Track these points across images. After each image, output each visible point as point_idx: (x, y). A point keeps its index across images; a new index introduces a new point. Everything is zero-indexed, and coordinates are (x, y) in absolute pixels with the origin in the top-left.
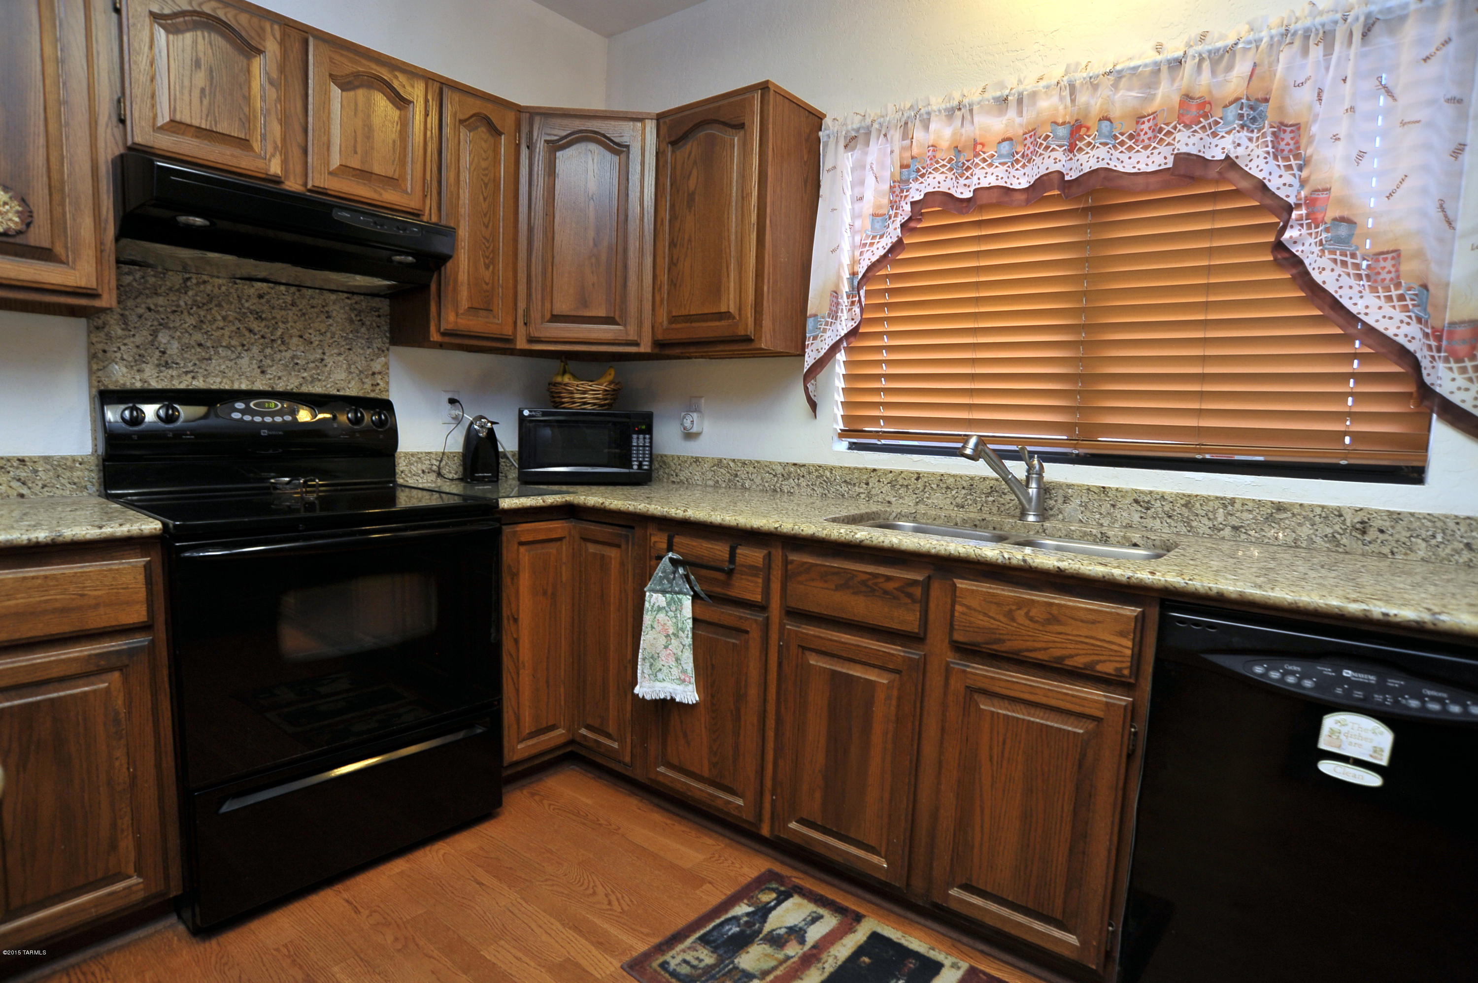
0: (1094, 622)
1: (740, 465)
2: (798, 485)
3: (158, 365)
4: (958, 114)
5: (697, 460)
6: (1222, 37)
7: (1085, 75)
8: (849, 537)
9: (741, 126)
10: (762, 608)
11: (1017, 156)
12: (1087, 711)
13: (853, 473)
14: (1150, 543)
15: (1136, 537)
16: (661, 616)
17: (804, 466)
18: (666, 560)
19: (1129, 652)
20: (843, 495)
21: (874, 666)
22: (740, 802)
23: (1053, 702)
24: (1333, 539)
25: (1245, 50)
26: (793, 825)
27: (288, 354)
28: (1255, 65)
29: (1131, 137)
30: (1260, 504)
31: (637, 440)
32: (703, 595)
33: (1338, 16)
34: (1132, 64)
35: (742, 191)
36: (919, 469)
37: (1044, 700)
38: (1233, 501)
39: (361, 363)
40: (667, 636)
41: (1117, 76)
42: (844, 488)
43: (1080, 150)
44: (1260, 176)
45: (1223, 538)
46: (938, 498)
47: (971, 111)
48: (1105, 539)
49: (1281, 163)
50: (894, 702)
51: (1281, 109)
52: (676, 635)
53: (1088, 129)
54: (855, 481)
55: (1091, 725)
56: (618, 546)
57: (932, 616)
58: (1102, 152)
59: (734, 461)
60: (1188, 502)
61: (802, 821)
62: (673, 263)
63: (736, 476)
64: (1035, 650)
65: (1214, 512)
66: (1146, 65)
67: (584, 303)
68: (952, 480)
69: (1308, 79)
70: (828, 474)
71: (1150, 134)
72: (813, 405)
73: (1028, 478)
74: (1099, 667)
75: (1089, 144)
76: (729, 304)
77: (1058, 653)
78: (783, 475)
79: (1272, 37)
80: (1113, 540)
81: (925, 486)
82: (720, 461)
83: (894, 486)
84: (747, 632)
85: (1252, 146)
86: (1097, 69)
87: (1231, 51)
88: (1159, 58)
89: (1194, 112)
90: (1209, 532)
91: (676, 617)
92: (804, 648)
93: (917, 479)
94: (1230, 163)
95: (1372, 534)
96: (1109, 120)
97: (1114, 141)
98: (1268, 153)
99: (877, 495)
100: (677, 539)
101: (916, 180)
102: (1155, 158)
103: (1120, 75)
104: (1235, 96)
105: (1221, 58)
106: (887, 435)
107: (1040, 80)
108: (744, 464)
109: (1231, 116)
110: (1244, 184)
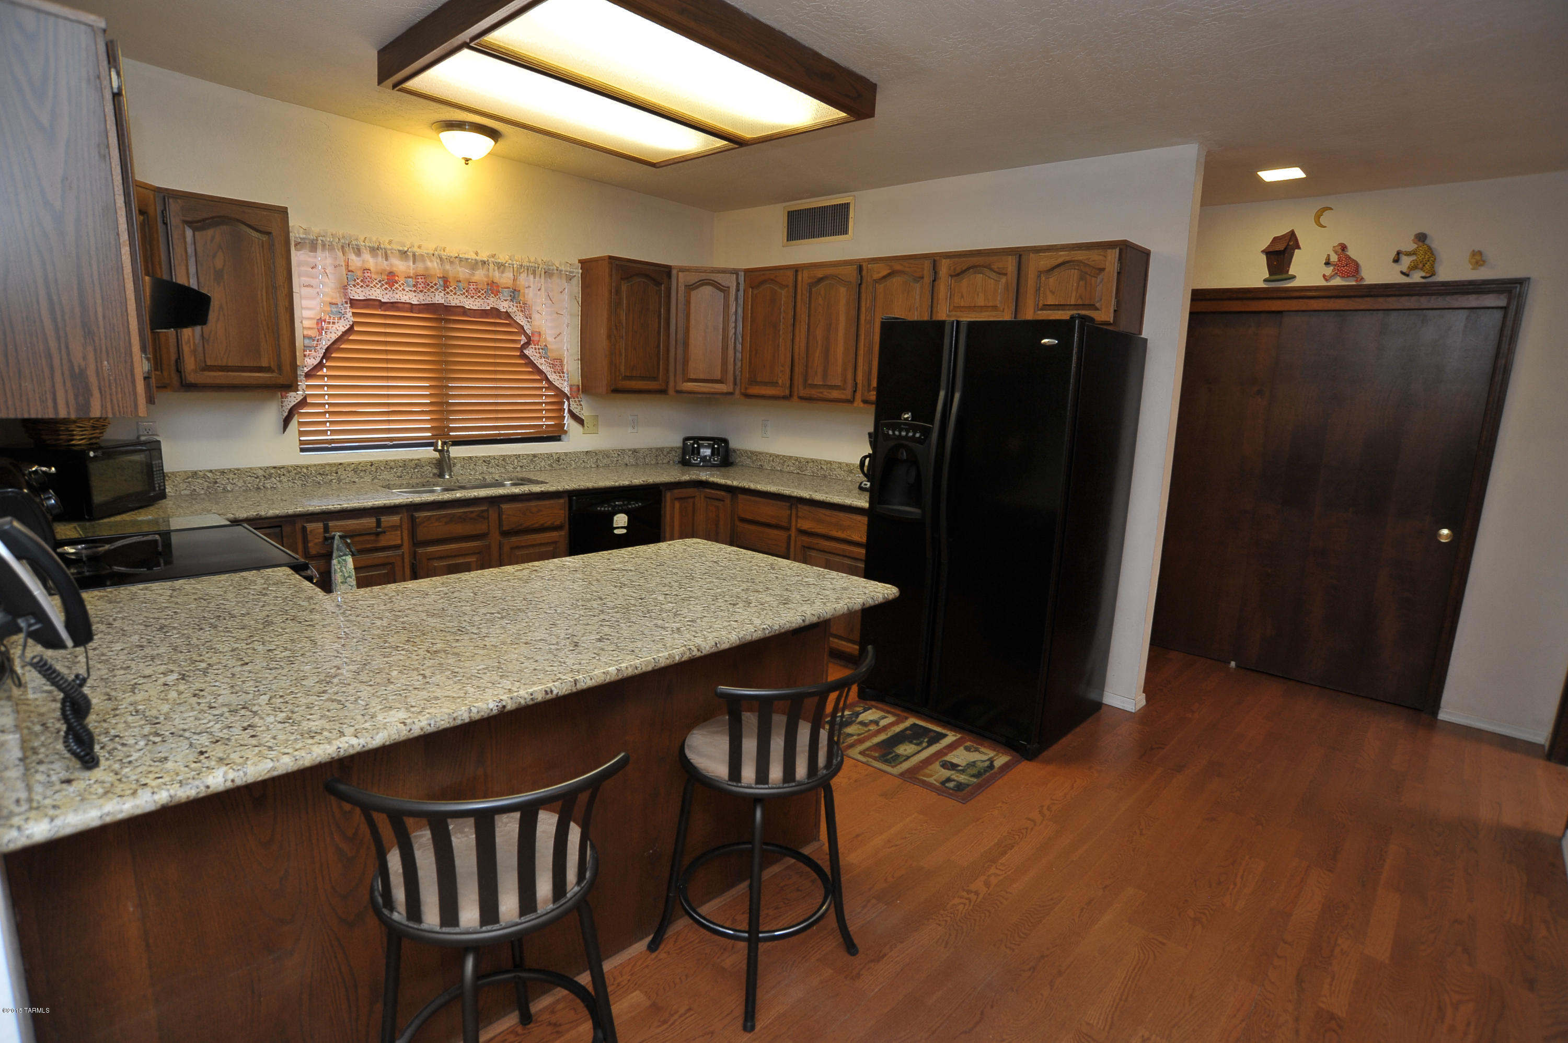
0: (552, 507)
1: (219, 474)
2: (280, 481)
4: (378, 252)
6: (501, 257)
7: (445, 254)
11: (417, 289)
13: (325, 468)
17: (283, 467)
19: (562, 516)
20: (319, 483)
24: (551, 465)
25: (509, 266)
28: (513, 274)
29: (467, 291)
30: (528, 455)
32: (357, 553)
34: (467, 256)
36: (372, 459)
42: (319, 478)
43: (449, 293)
44: (522, 324)
47: (386, 253)
49: (522, 315)
51: (523, 296)
53: (452, 283)
54: (327, 472)
57: (491, 524)
58: (462, 298)
59: (211, 471)
60: (504, 458)
63: (216, 483)
66: (471, 259)
69: (530, 287)
71: (474, 291)
75: (452, 291)
77: (542, 523)
78: (265, 477)
79: (517, 265)
81: (377, 469)
82: (196, 473)
83: (356, 472)
85: (515, 308)
86: (451, 253)
87: (504, 265)
88: (477, 258)
89: (494, 288)
93: (371, 465)
94: (507, 315)
95: (561, 461)
96: (460, 281)
97: (462, 293)
98: (520, 312)
99: (345, 479)
101: (354, 286)
102: (477, 303)
103: (461, 260)
104: (507, 286)
105: (501, 266)
106: (333, 441)
107: (420, 247)
108: (223, 472)
109: (506, 294)
110: (516, 326)
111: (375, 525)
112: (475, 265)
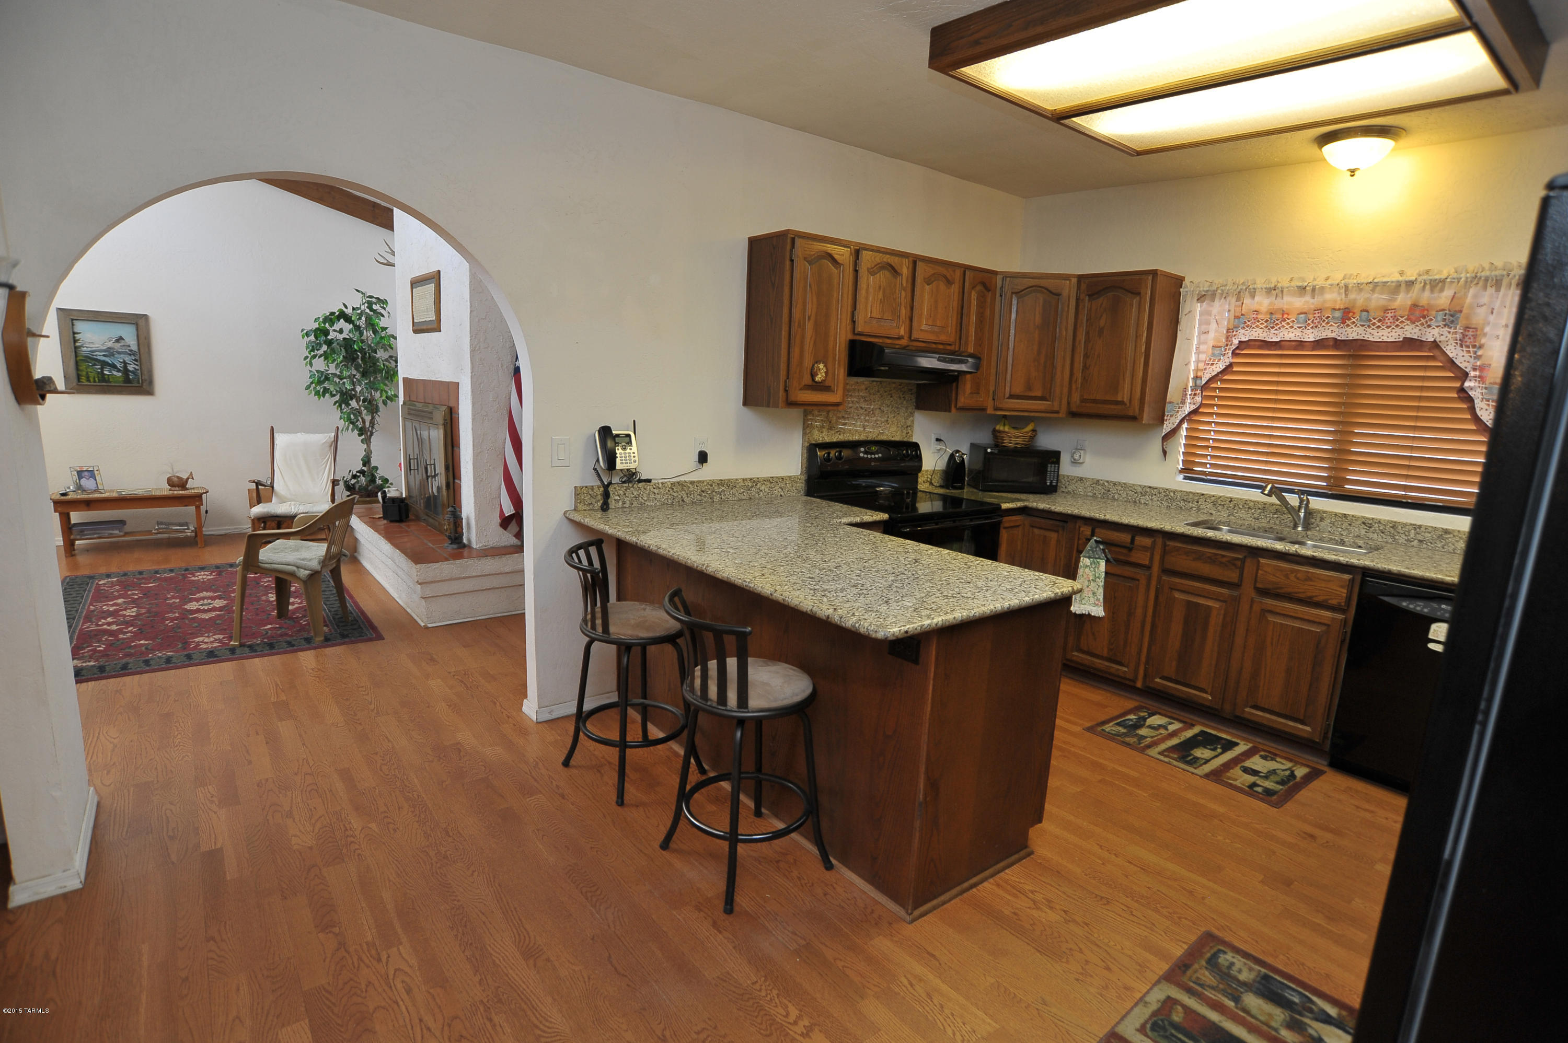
0: (1329, 581)
1: (1112, 484)
2: (1151, 500)
3: (829, 430)
4: (1274, 292)
5: (1081, 479)
6: (1440, 272)
7: (1355, 281)
8: (1204, 535)
9: (1139, 294)
10: (1149, 568)
11: (1309, 322)
12: (1322, 621)
14: (1369, 546)
15: (1361, 543)
16: (1087, 570)
17: (1156, 488)
18: (1092, 541)
19: (1345, 595)
21: (1212, 599)
22: (1126, 669)
23: (1306, 617)
25: (1451, 282)
26: (1158, 680)
27: (874, 419)
28: (1455, 293)
29: (1380, 321)
31: (1050, 468)
32: (1112, 560)
33: (1505, 273)
34: (1385, 280)
35: (1137, 332)
36: (1231, 496)
37: (1301, 616)
38: (1420, 527)
40: (1089, 581)
41: (1375, 286)
42: (1182, 503)
43: (1348, 325)
44: (1451, 355)
45: (1413, 546)
46: (1242, 514)
47: (1282, 291)
48: (1342, 543)
49: (1464, 349)
50: (1221, 617)
51: (1468, 317)
52: (1094, 581)
53: (1354, 313)
54: (1190, 500)
55: (1324, 628)
56: (1057, 532)
57: (1245, 575)
58: (1361, 330)
59: (1107, 482)
61: (1163, 678)
62: (1085, 368)
63: (1109, 491)
64: (1299, 593)
65: (1409, 532)
66: (1392, 282)
67: (1029, 387)
68: (1252, 503)
69: (1485, 304)
70: (1172, 494)
71: (1391, 320)
72: (1165, 453)
73: (1300, 507)
74: (1330, 602)
75: (1354, 322)
76: (1124, 395)
77: (1309, 594)
78: (1141, 493)
79: (1467, 278)
80: (1347, 543)
81: (1235, 506)
82: (1098, 481)
83: (1215, 504)
84: (1138, 580)
85: (1450, 336)
86: (1363, 279)
87: (1443, 281)
88: (1401, 279)
89: (1417, 314)
90: (1405, 542)
91: (1095, 571)
92: (1172, 589)
93: (1230, 502)
94: (1435, 345)
96: (1367, 311)
97: (1368, 323)
98: (1457, 343)
99: (1203, 509)
100: (1097, 530)
101: (1244, 328)
102: (1393, 334)
103: (1376, 285)
104: (1442, 307)
105: (1437, 285)
106: (1211, 474)
107: (1327, 279)
108: (1115, 484)
109: (1439, 318)
110: (1442, 358)
111: (1129, 540)
112: (1395, 288)
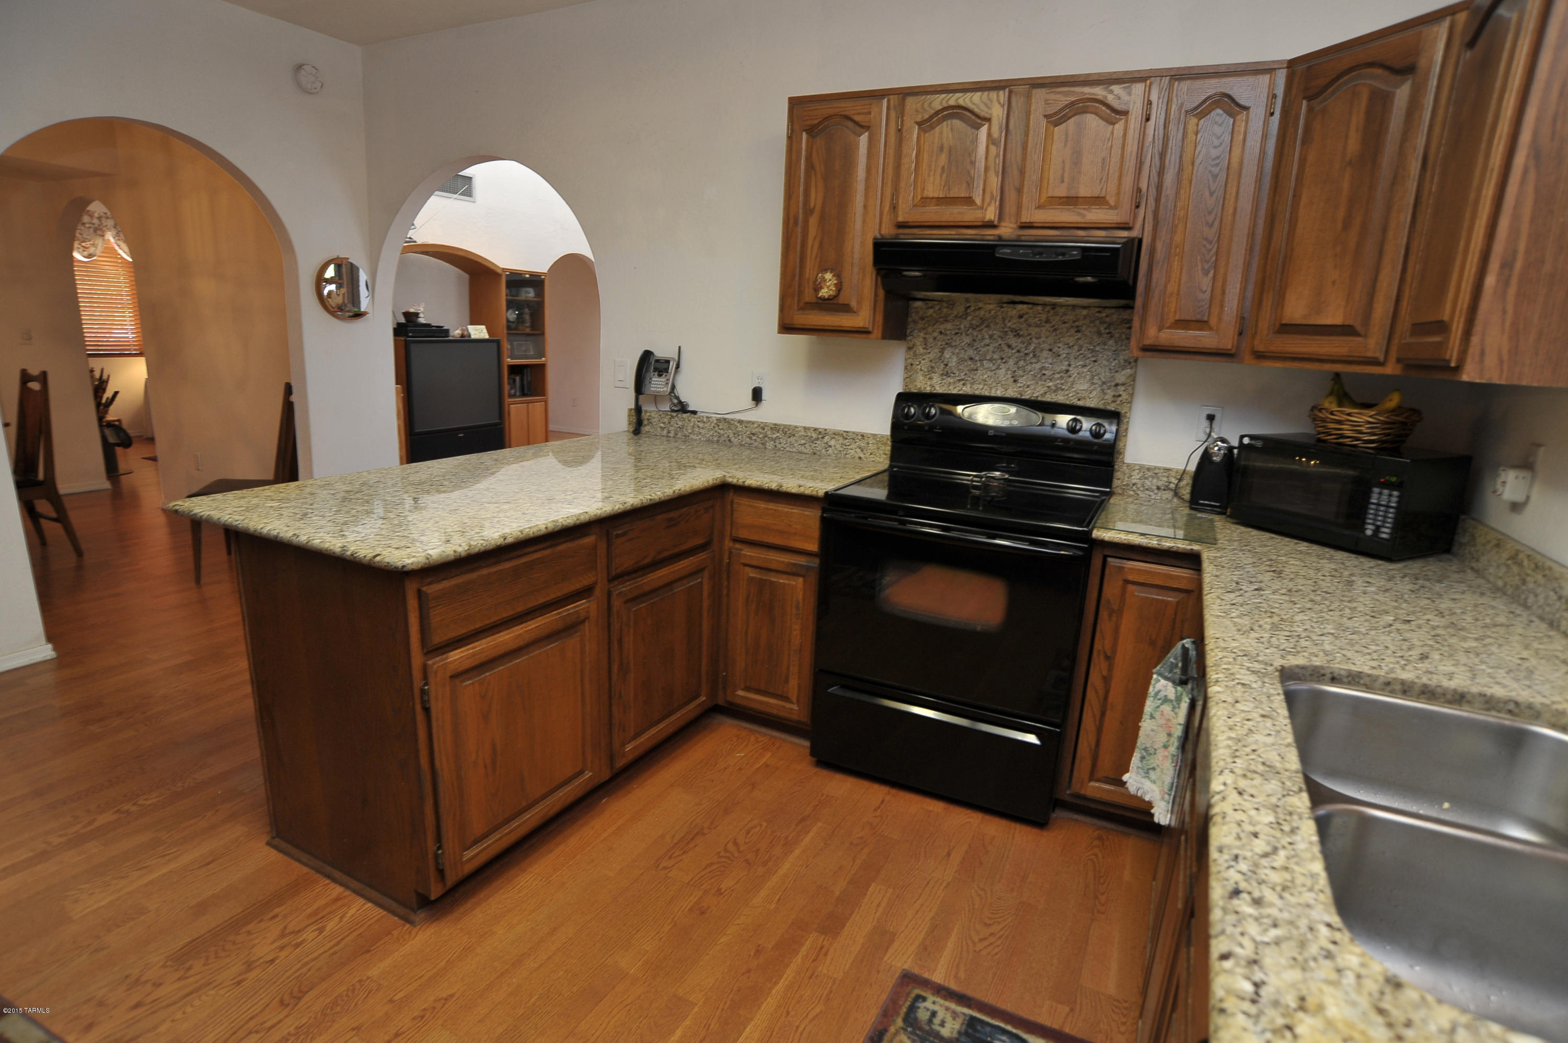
3: (942, 375)
16: (1167, 709)
31: (1378, 496)
39: (1105, 374)
40: (1170, 735)
67: (1318, 305)
76: (1446, 306)
